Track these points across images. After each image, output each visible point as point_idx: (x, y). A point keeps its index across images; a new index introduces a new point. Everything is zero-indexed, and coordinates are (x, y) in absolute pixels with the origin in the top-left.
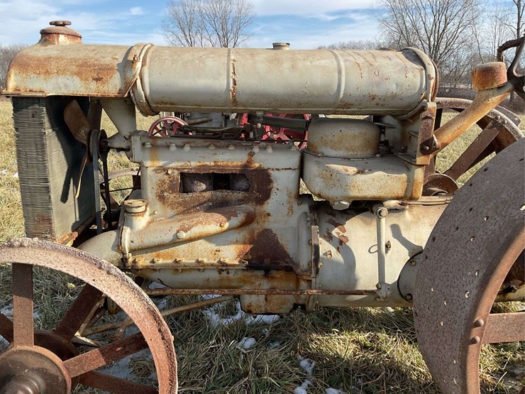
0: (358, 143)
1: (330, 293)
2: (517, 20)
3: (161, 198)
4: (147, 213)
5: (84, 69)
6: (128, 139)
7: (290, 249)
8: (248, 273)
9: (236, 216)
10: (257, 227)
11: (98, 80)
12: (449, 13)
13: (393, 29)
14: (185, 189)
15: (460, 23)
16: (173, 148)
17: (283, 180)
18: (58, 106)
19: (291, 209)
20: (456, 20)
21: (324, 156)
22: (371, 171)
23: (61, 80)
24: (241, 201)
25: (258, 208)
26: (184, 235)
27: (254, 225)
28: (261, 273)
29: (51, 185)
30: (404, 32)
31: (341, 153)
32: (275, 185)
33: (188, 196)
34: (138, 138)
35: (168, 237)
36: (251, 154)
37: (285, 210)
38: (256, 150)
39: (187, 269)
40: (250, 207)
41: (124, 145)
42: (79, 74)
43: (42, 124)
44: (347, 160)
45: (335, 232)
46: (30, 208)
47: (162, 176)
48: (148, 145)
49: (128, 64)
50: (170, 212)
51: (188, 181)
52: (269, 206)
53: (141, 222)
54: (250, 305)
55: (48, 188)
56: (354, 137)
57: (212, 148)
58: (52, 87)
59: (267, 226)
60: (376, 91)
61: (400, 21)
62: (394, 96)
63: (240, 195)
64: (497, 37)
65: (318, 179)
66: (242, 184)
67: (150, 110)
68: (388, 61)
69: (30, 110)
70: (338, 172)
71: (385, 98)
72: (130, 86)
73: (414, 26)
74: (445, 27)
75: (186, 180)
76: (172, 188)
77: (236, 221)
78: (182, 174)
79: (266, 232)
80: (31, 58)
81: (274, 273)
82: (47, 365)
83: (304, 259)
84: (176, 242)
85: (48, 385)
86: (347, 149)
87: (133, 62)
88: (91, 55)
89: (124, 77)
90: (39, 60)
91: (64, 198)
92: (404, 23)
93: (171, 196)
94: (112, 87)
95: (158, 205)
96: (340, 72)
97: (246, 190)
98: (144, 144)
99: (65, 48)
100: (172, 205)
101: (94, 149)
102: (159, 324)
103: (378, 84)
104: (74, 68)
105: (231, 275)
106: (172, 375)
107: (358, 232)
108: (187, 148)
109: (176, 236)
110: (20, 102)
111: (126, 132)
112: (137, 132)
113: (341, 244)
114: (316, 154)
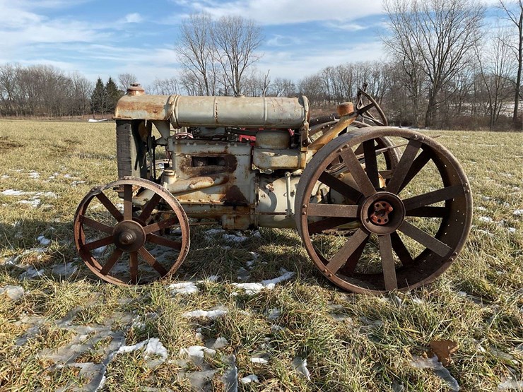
0: (278, 142)
1: (263, 214)
2: (519, 41)
3: (182, 169)
4: (175, 177)
5: (149, 107)
6: (167, 140)
7: (246, 196)
8: (225, 208)
9: (218, 178)
10: (229, 184)
11: (155, 112)
12: (452, 34)
13: (399, 50)
14: (194, 165)
15: (464, 43)
16: (188, 144)
17: (243, 161)
18: (137, 124)
19: (247, 175)
20: (460, 41)
21: (261, 148)
22: (281, 155)
23: (139, 112)
24: (222, 171)
25: (230, 175)
26: (193, 186)
27: (228, 183)
28: (232, 207)
29: (132, 160)
30: (409, 52)
31: (270, 147)
32: (238, 163)
33: (195, 168)
34: (171, 140)
35: (185, 187)
36: (227, 148)
37: (243, 175)
38: (229, 145)
39: (194, 205)
40: (226, 174)
41: (164, 143)
42: (147, 110)
43: (129, 132)
44: (272, 150)
45: (268, 186)
46: (121, 172)
47: (182, 158)
48: (176, 143)
49: (169, 106)
50: (186, 176)
51: (195, 161)
52: (236, 173)
53: (172, 180)
54: (226, 225)
55: (130, 161)
56: (275, 139)
57: (207, 144)
58: (134, 116)
59: (234, 184)
60: (281, 117)
61: (405, 43)
62: (290, 120)
63: (221, 168)
64: (500, 57)
65: (258, 159)
66: (222, 162)
67: (177, 126)
68: (288, 104)
69: (124, 126)
70: (266, 155)
71: (286, 120)
72: (169, 115)
73: (419, 47)
74: (449, 47)
75: (195, 160)
76: (187, 164)
77: (218, 181)
78: (192, 157)
79: (235, 187)
80: (124, 103)
81: (238, 208)
82: (137, 228)
83: (252, 199)
84: (189, 190)
85: (137, 236)
86: (273, 145)
87: (171, 105)
88: (152, 101)
89: (167, 112)
90: (129, 103)
91: (136, 169)
92: (409, 45)
93: (187, 168)
94: (162, 115)
95: (181, 173)
96: (265, 109)
97: (224, 166)
98: (174, 143)
99: (139, 97)
100: (187, 173)
101: (150, 145)
102: (183, 213)
103: (282, 114)
104: (145, 108)
105: (217, 208)
106: (188, 236)
107: (279, 187)
108: (195, 144)
109: (189, 187)
110: (120, 122)
111: (165, 137)
112: (171, 137)
113: (270, 192)
114: (258, 147)
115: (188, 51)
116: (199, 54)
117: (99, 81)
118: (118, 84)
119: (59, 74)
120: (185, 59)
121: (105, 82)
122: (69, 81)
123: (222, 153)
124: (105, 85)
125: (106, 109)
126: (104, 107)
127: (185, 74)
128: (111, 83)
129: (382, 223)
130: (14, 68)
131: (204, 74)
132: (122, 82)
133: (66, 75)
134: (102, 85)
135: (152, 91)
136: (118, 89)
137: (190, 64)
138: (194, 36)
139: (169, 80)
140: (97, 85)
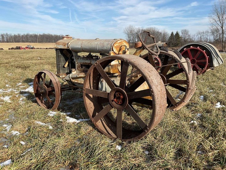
4: (75, 72)
16: (80, 59)
26: (78, 76)
33: (81, 69)
34: (74, 57)
35: (76, 76)
36: (91, 61)
42: (62, 45)
47: (78, 64)
48: (77, 58)
62: (106, 50)
69: (58, 51)
72: (68, 47)
75: (81, 66)
82: (45, 88)
85: (45, 91)
94: (66, 47)
96: (97, 45)
100: (79, 71)
103: (103, 47)
115: (215, 17)
116: (221, 18)
117: (172, 33)
118: (180, 34)
119: (157, 31)
120: (212, 21)
121: (175, 33)
122: (161, 33)
123: (89, 63)
124: (174, 35)
125: (173, 45)
126: (172, 44)
127: (212, 28)
128: (177, 34)
129: (119, 104)
130: (141, 29)
131: (222, 28)
132: (182, 33)
133: (160, 31)
134: (173, 35)
135: (195, 37)
136: (180, 36)
137: (215, 23)
138: (219, 9)
139: (205, 31)
140: (171, 35)
